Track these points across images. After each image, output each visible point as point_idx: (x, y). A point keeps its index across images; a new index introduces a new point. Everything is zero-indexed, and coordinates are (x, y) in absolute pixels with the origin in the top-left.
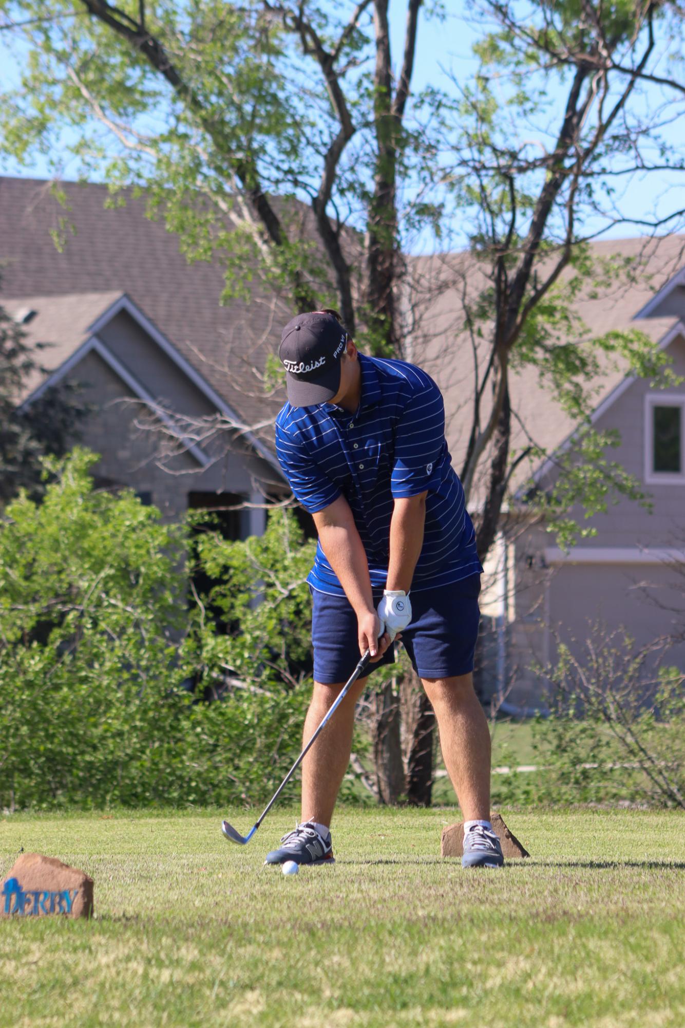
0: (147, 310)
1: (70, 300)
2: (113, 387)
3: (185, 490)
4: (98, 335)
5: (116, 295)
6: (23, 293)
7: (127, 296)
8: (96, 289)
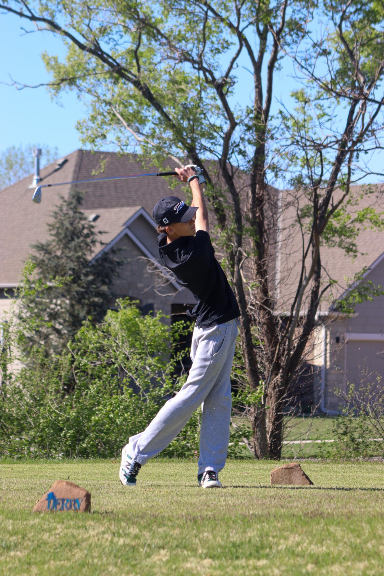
1: (116, 210)
2: (135, 252)
3: (171, 303)
4: (129, 227)
5: (139, 208)
6: (93, 207)
7: (143, 208)
8: (128, 205)
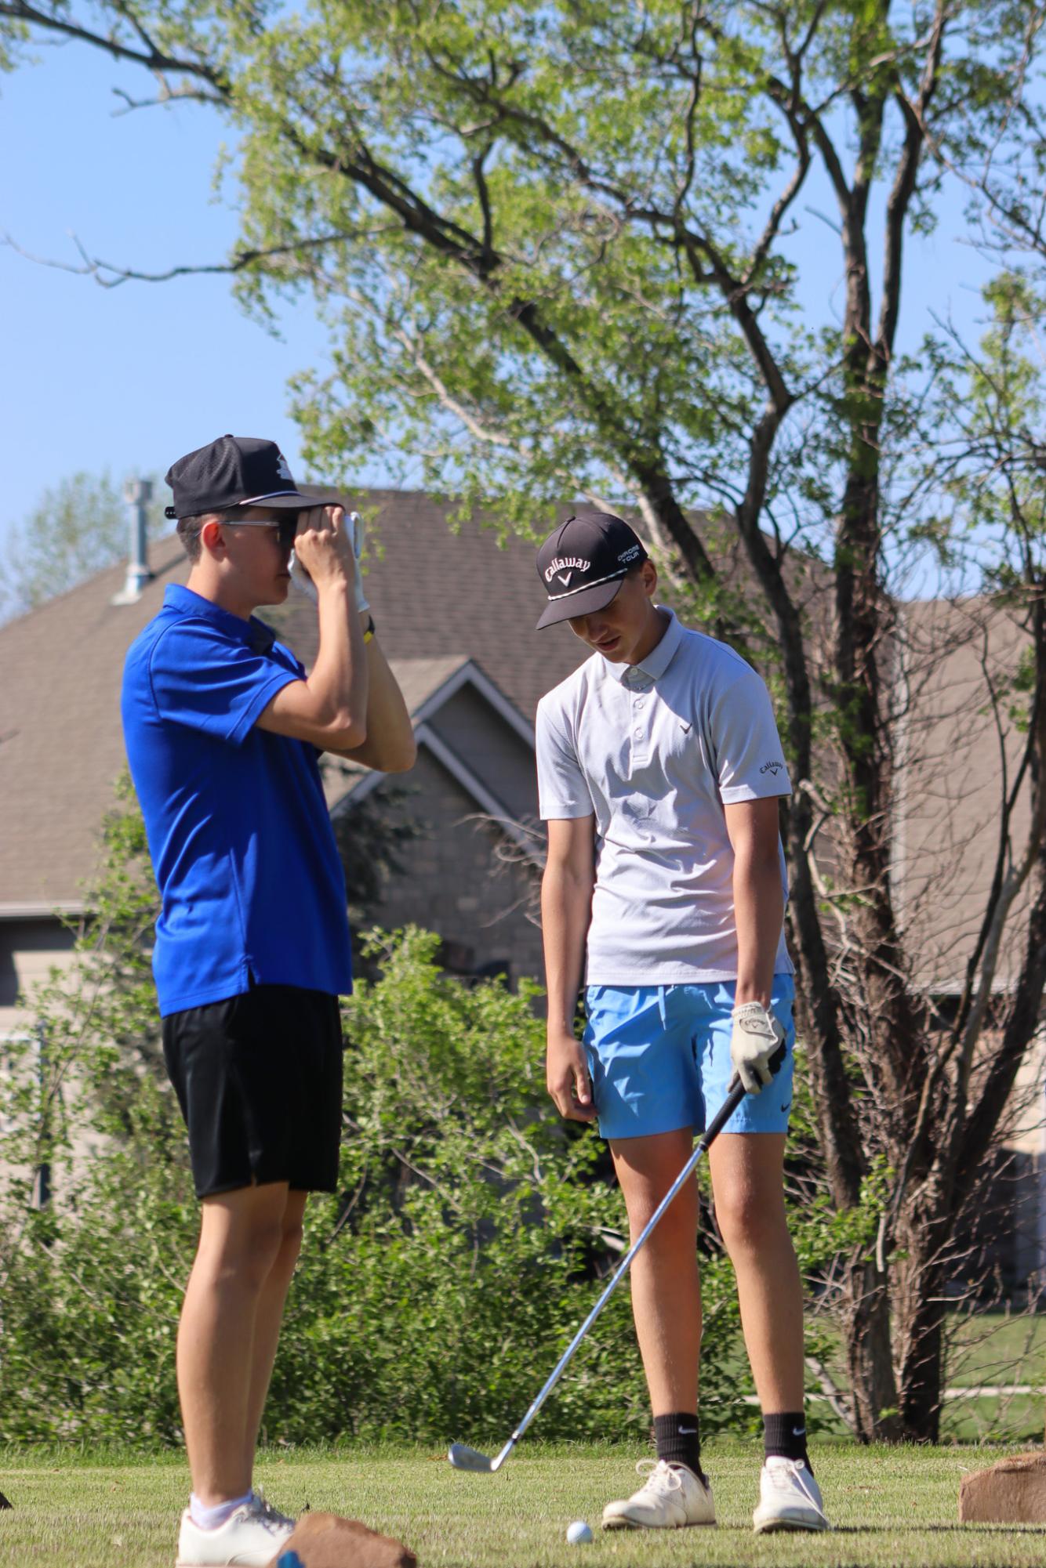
0: (503, 682)
4: (430, 722)
5: (459, 661)
7: (473, 662)
8: (426, 654)
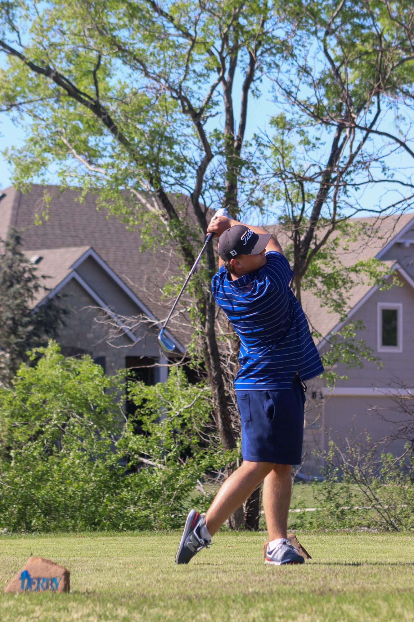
0: (103, 256)
1: (62, 250)
2: (84, 299)
3: (124, 355)
4: (76, 270)
5: (87, 248)
6: (35, 247)
7: (92, 248)
8: (75, 245)
